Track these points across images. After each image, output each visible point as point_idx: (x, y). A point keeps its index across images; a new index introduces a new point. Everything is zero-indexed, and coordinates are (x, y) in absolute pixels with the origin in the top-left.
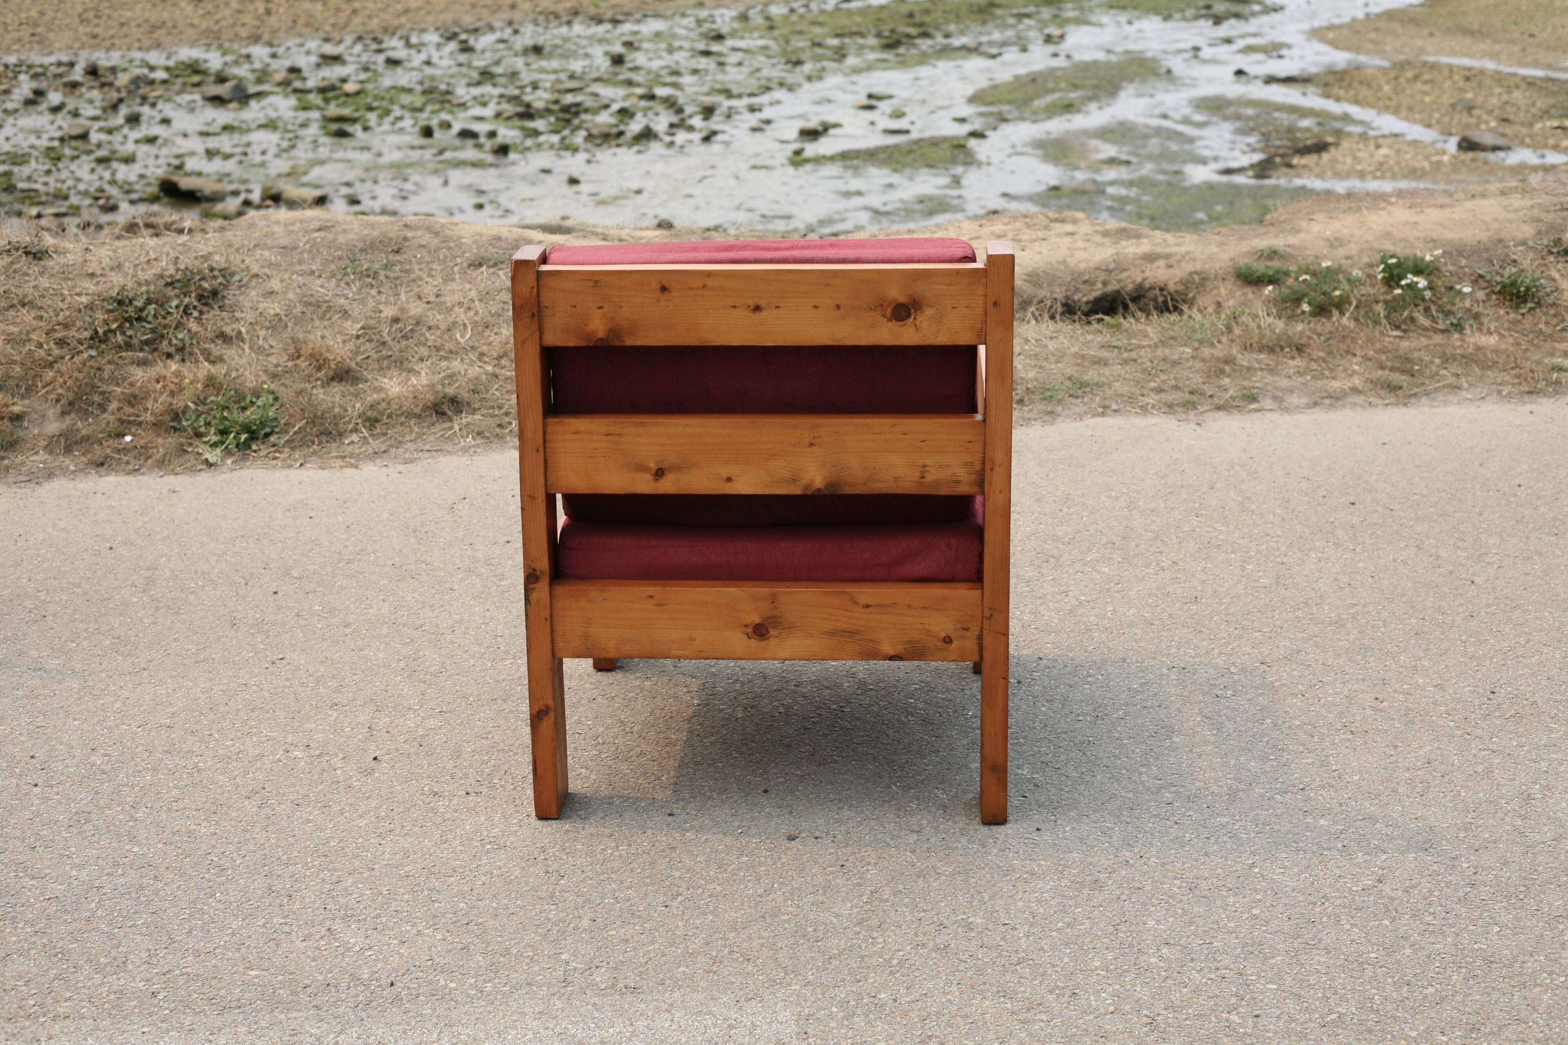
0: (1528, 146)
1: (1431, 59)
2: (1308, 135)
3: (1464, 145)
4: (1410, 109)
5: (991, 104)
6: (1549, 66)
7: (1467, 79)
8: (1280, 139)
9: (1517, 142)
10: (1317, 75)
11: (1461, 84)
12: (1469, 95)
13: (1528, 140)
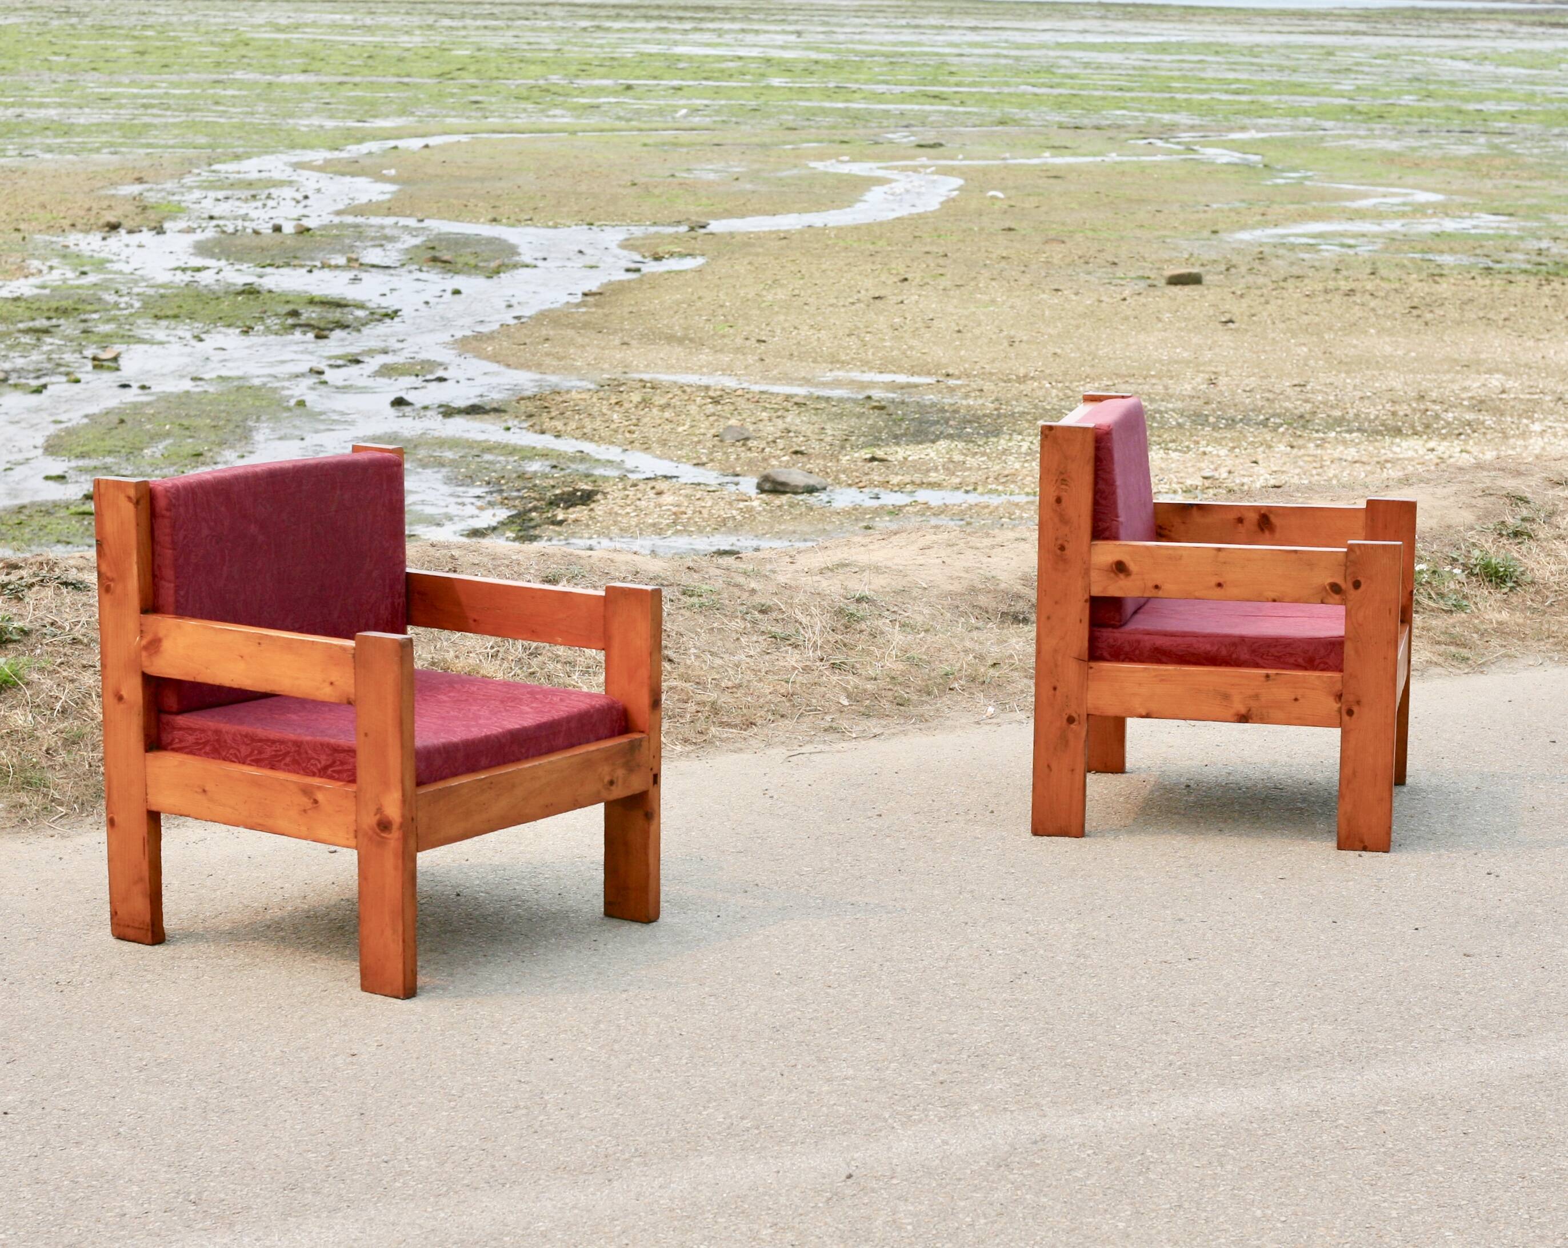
0: (850, 485)
1: (646, 377)
2: (552, 483)
3: (767, 486)
4: (664, 443)
5: (82, 456)
6: (806, 381)
7: (716, 401)
8: (518, 490)
9: (829, 480)
10: (508, 402)
11: (710, 408)
12: (733, 422)
13: (843, 477)
